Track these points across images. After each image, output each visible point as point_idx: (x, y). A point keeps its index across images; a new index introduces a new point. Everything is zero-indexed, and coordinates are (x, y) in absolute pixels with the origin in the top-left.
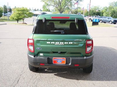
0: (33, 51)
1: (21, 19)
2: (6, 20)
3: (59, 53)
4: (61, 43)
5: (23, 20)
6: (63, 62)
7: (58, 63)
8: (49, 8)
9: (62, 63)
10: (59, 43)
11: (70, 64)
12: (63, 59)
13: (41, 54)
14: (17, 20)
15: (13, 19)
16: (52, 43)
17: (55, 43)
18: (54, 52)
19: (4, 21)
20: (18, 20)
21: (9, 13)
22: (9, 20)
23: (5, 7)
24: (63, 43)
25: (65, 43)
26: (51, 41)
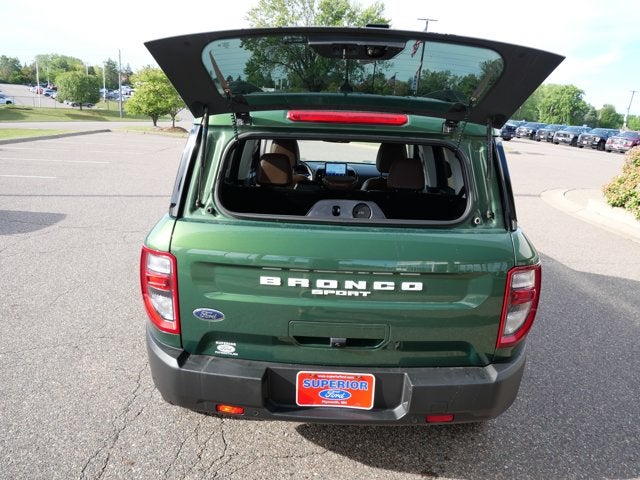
0: (174, 326)
1: (165, 112)
2: (115, 114)
3: (334, 346)
4: (349, 284)
5: (174, 115)
6: (357, 396)
7: (325, 404)
8: (269, 75)
9: (350, 402)
10: (341, 287)
11: (400, 411)
12: (362, 378)
13: (226, 348)
14: (153, 116)
15: (138, 114)
16: (292, 282)
17: (312, 285)
18: (302, 340)
19: (106, 118)
20: (155, 116)
21: (124, 89)
22: (124, 115)
23: (111, 67)
24: (362, 285)
25: (377, 286)
26: (285, 271)
